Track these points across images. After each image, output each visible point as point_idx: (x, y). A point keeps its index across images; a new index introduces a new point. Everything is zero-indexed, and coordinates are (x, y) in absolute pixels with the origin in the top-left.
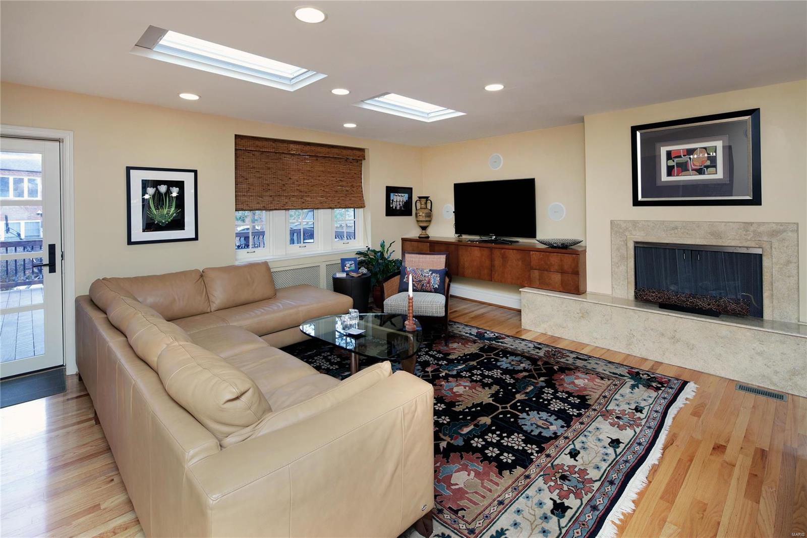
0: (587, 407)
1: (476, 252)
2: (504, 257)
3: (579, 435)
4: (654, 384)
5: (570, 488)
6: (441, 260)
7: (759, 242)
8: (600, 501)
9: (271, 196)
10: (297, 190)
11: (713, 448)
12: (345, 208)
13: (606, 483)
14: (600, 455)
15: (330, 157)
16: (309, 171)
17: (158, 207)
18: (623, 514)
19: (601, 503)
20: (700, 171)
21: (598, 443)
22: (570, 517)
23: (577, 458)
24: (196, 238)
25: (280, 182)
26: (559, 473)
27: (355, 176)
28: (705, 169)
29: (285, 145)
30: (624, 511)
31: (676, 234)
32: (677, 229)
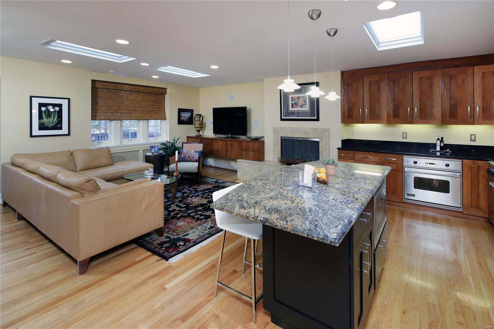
1: (220, 143)
2: (232, 145)
6: (201, 146)
9: (112, 113)
10: (127, 109)
12: (155, 120)
15: (146, 92)
16: (134, 99)
17: (47, 118)
20: (302, 107)
24: (69, 134)
25: (117, 105)
27: (161, 102)
29: (120, 85)
31: (294, 133)
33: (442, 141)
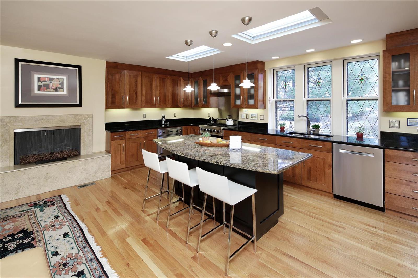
0: (32, 233)
3: (46, 245)
4: (49, 204)
5: (73, 265)
7: (80, 123)
8: (89, 256)
11: (96, 211)
13: (83, 250)
14: (66, 244)
18: (100, 252)
19: (91, 256)
20: (56, 90)
21: (59, 241)
22: (88, 271)
23: (59, 254)
26: (60, 266)
28: (58, 89)
30: (99, 251)
31: (42, 122)
32: (42, 120)
33: (164, 117)
